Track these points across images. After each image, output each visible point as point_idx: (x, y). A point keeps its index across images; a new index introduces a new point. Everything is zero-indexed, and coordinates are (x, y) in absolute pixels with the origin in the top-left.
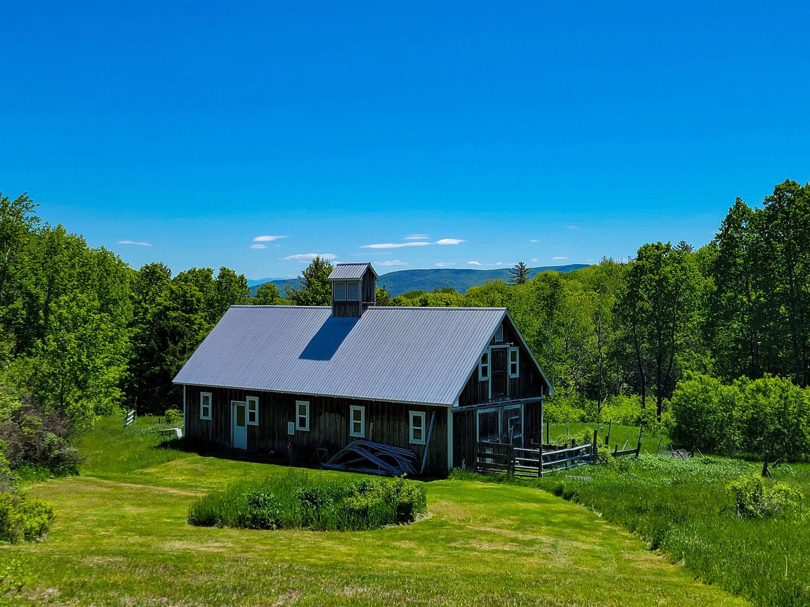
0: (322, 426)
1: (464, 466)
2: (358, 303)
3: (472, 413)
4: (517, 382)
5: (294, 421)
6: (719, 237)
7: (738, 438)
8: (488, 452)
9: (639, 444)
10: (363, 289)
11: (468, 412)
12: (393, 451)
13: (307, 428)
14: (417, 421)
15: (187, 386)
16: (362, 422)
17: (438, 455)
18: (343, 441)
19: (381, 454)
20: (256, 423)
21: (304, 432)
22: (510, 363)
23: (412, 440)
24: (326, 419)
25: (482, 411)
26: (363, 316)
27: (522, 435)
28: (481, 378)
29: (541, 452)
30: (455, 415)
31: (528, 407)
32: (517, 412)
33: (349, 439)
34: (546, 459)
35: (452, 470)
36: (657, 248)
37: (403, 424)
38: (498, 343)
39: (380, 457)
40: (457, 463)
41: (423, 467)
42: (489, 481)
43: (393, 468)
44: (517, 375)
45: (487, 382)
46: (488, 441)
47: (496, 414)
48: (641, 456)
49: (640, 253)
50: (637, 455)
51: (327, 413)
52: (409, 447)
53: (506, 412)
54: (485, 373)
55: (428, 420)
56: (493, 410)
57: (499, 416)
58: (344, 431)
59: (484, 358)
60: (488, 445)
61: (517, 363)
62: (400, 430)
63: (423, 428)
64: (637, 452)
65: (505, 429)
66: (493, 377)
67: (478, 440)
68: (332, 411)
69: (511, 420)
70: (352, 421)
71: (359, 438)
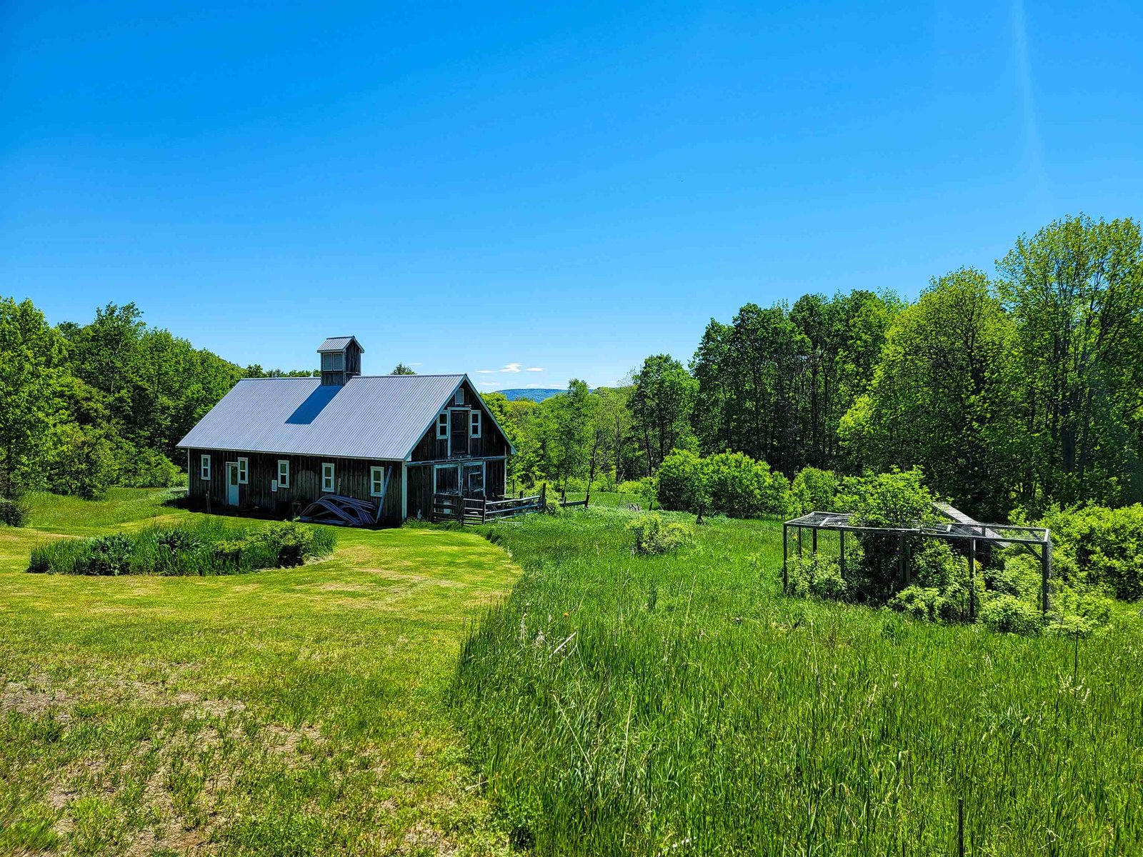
0: (299, 483)
1: (419, 516)
2: (342, 372)
3: (429, 469)
4: (479, 443)
5: (277, 479)
6: (701, 349)
7: (708, 500)
8: (446, 503)
9: (588, 497)
10: (347, 359)
11: (425, 467)
12: (356, 504)
13: (287, 485)
14: (377, 475)
15: (191, 449)
16: (332, 478)
17: (394, 506)
18: (317, 495)
19: (345, 506)
20: (246, 482)
21: (285, 489)
22: (471, 424)
23: (373, 494)
24: (304, 477)
25: (440, 467)
26: (347, 384)
27: (483, 489)
28: (439, 437)
29: (484, 502)
30: (410, 469)
31: (489, 465)
32: (479, 468)
33: (321, 494)
34: (489, 507)
35: (406, 520)
36: (660, 358)
37: (366, 478)
38: (459, 406)
39: (345, 510)
40: (412, 513)
41: (378, 517)
42: (438, 528)
43: (352, 519)
44: (479, 435)
45: (446, 440)
46: (447, 494)
47: (455, 470)
48: (591, 506)
49: (646, 363)
50: (586, 506)
51: (304, 472)
52: (371, 499)
53: (466, 469)
54: (443, 431)
55: (385, 475)
56: (451, 466)
57: (459, 471)
58: (317, 487)
59: (443, 418)
60: (446, 498)
61: (479, 424)
62: (363, 485)
63: (381, 482)
64: (586, 503)
65: (466, 483)
66: (452, 436)
67: (435, 492)
68: (307, 469)
69: (471, 476)
70: (324, 478)
71: (330, 493)
